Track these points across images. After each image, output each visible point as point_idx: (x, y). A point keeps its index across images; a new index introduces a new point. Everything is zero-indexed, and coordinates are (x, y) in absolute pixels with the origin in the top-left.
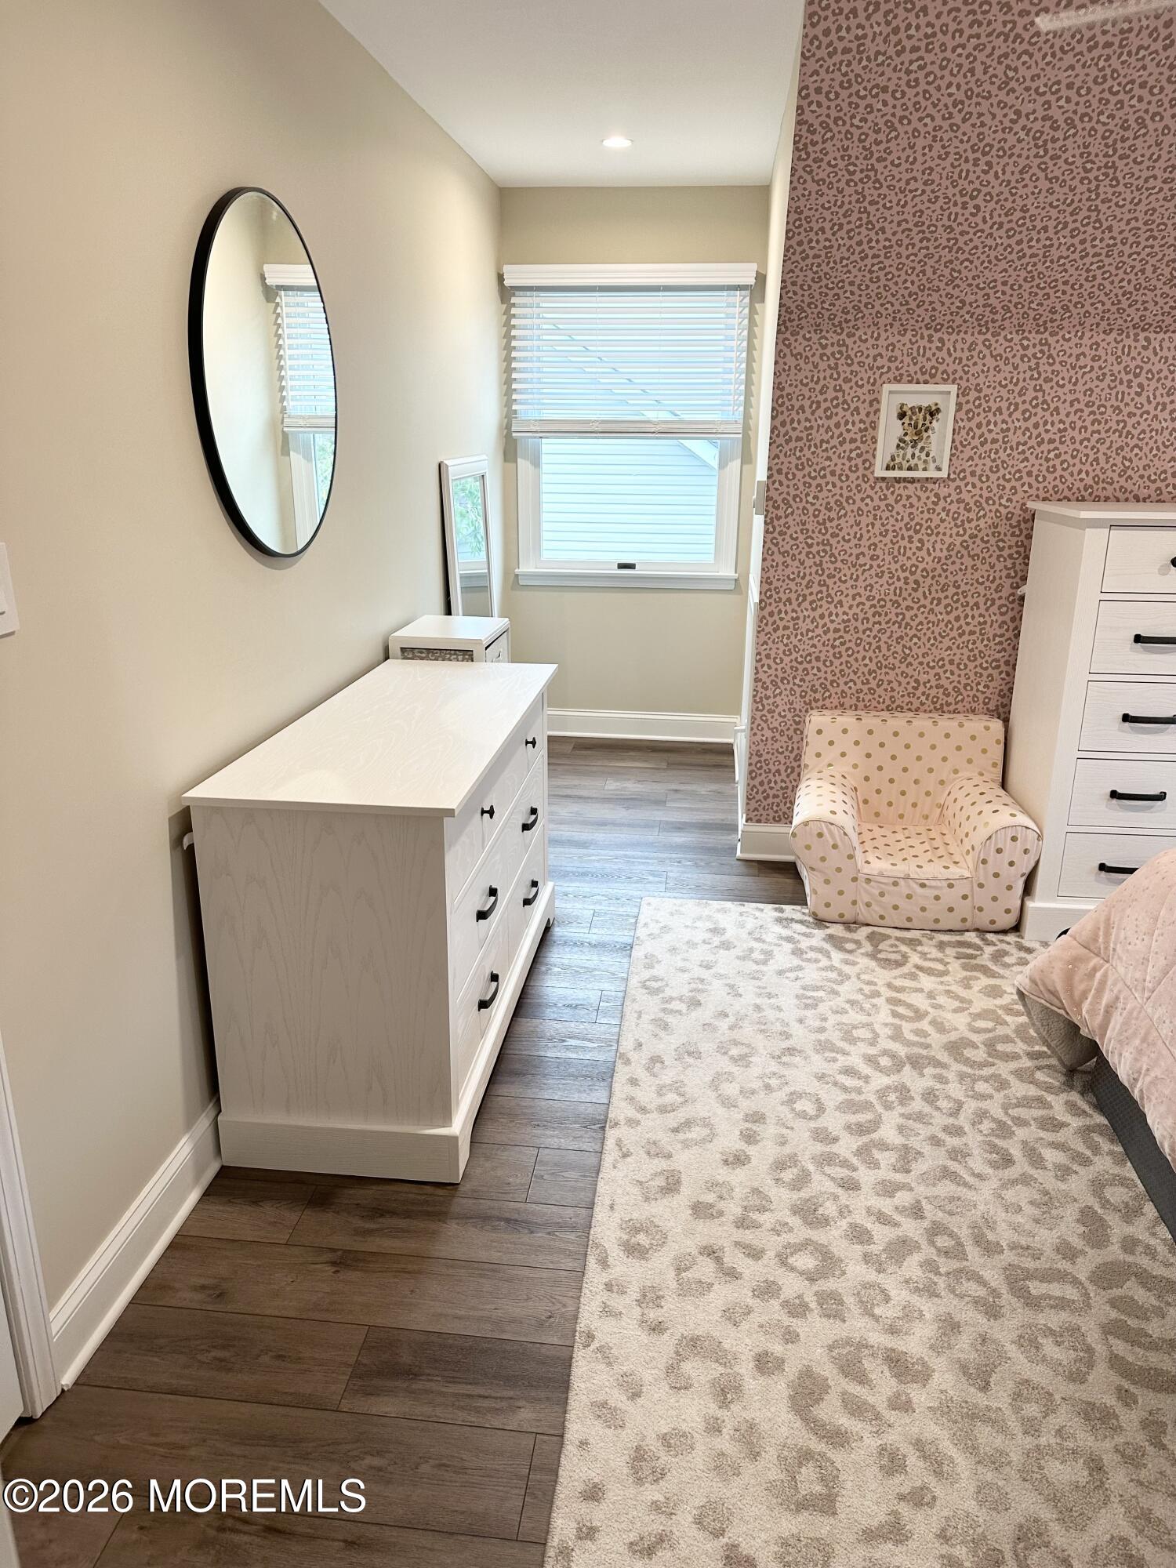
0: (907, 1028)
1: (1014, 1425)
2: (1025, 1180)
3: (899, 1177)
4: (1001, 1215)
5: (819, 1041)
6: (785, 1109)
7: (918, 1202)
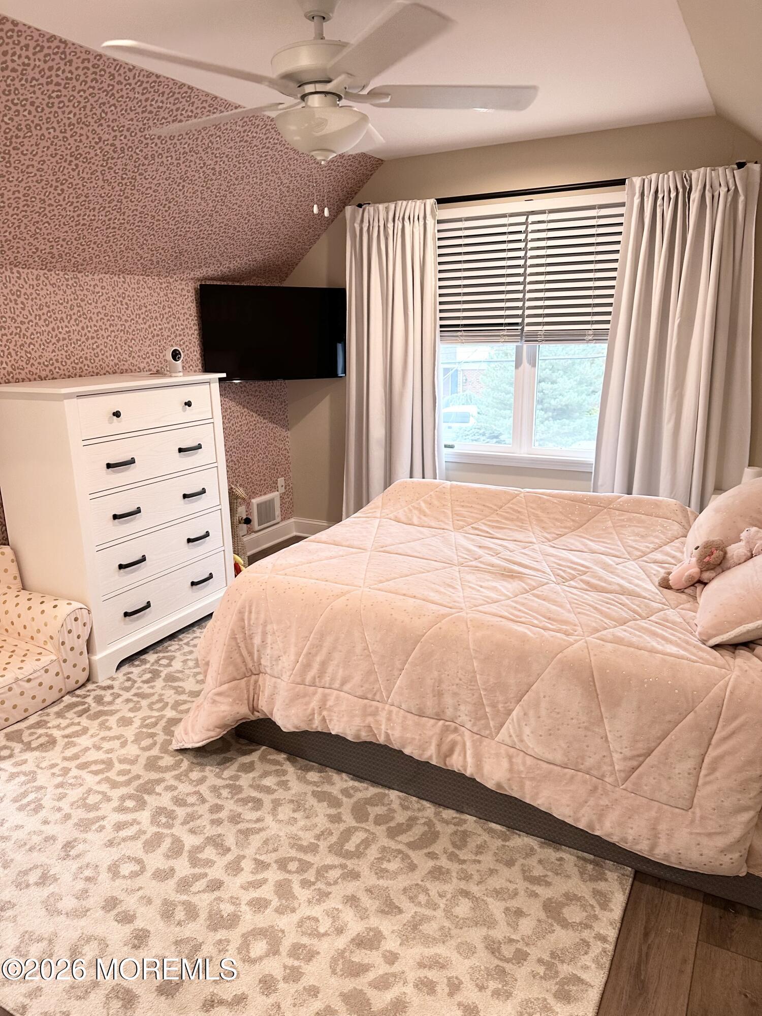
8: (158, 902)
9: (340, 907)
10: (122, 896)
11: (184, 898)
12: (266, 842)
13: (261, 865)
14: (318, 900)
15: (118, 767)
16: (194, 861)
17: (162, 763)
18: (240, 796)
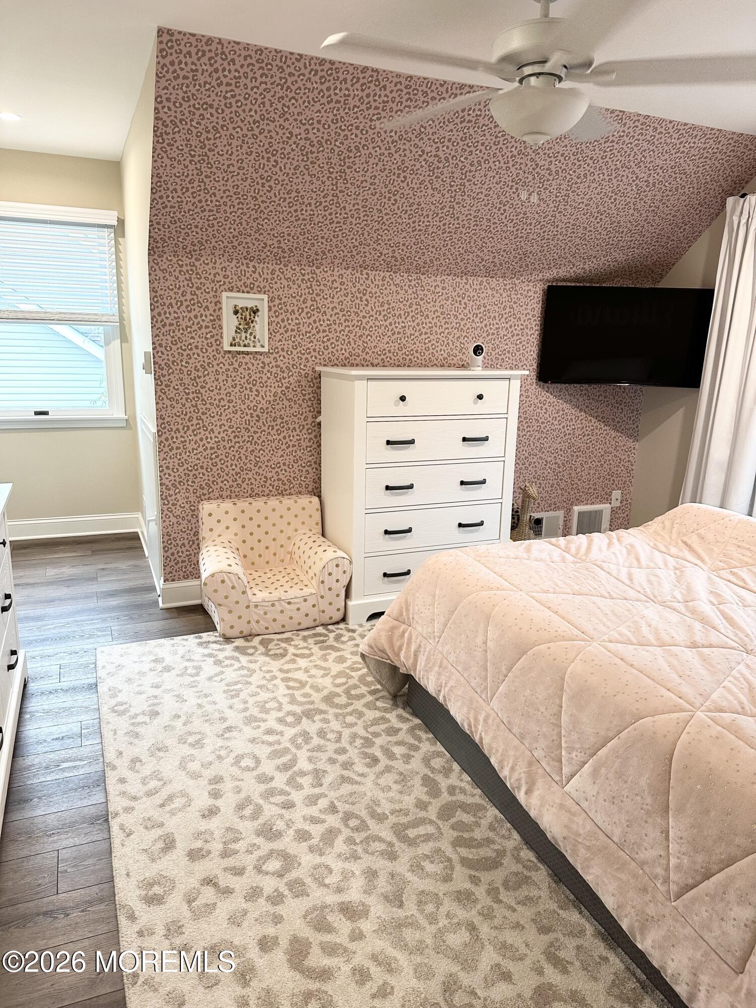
0: (298, 694)
1: (423, 922)
2: (388, 769)
3: (317, 791)
4: (381, 796)
5: (246, 717)
6: (235, 769)
7: (332, 803)
8: (243, 795)
9: (357, 873)
10: (227, 779)
11: (261, 802)
12: (351, 794)
13: (333, 809)
14: (347, 858)
15: (307, 689)
16: (291, 781)
17: (337, 700)
18: (366, 750)
